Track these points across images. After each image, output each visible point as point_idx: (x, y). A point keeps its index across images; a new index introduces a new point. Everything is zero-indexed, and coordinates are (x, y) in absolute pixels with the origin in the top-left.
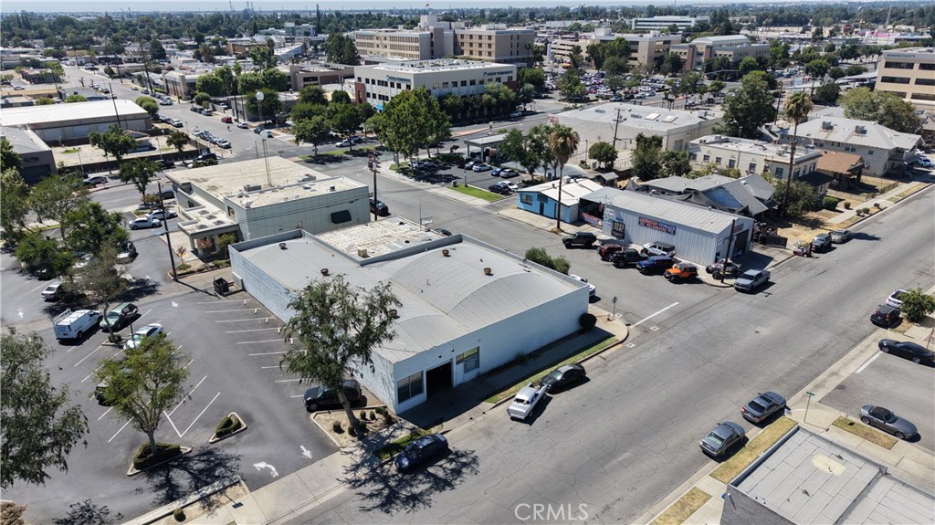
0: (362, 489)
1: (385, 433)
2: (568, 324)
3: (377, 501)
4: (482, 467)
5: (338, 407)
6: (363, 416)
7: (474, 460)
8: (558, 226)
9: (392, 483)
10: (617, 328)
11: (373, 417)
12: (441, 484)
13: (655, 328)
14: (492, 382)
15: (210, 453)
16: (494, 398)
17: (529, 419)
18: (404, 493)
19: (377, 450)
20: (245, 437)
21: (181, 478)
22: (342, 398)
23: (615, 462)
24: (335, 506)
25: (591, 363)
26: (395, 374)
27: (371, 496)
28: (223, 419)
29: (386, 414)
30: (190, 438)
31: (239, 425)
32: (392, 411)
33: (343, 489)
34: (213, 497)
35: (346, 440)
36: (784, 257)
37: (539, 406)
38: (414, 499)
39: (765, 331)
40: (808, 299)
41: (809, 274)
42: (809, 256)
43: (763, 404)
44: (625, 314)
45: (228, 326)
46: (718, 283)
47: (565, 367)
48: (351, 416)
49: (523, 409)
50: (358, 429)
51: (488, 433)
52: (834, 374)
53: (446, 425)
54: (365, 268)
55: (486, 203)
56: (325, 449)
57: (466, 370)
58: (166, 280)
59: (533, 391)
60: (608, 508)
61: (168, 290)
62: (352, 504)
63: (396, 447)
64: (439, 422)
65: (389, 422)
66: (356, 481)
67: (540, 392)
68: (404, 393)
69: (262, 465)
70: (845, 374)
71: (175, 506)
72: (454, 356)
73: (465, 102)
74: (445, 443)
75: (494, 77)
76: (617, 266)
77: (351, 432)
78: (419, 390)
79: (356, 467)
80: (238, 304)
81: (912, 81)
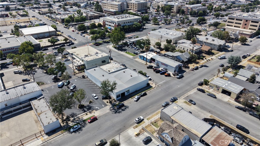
0: (112, 111)
1: (115, 103)
2: (145, 85)
3: (114, 112)
4: (129, 108)
5: (108, 99)
6: (111, 100)
7: (128, 107)
8: (146, 63)
9: (116, 110)
10: (153, 85)
11: (113, 100)
12: (123, 110)
13: (160, 86)
14: (131, 95)
15: (89, 106)
16: (131, 98)
17: (137, 101)
18: (118, 111)
19: (114, 105)
20: (93, 103)
21: (86, 109)
22: (108, 98)
23: (149, 107)
24: (108, 113)
25: (148, 92)
26: (116, 94)
27: (113, 112)
28: (89, 101)
29: (115, 100)
30: (85, 103)
31: (92, 102)
32: (116, 99)
33: (109, 111)
34: (91, 112)
35: (109, 104)
36: (188, 71)
37: (138, 99)
38: (119, 112)
39: (179, 86)
40: (189, 80)
41: (191, 75)
42: (193, 71)
43: (173, 99)
44: (155, 83)
45: (86, 85)
46: (174, 76)
47: (143, 93)
48: (109, 100)
49: (136, 99)
50: (111, 102)
51: (130, 103)
52: (187, 94)
53: (124, 102)
54: (110, 74)
55: (133, 57)
56: (106, 105)
57: (127, 93)
58: (73, 75)
59: (138, 96)
60: (146, 113)
61: (74, 77)
62: (110, 113)
63: (116, 105)
64: (123, 101)
65: (115, 101)
66: (111, 110)
67: (139, 97)
68: (117, 97)
69: (97, 107)
70: (189, 94)
71: (86, 113)
72: (125, 91)
73: (129, 27)
74: (124, 104)
75: (136, 20)
76: (156, 73)
77: (110, 103)
78: (120, 96)
79: (111, 108)
80: (87, 80)
81: (234, 23)
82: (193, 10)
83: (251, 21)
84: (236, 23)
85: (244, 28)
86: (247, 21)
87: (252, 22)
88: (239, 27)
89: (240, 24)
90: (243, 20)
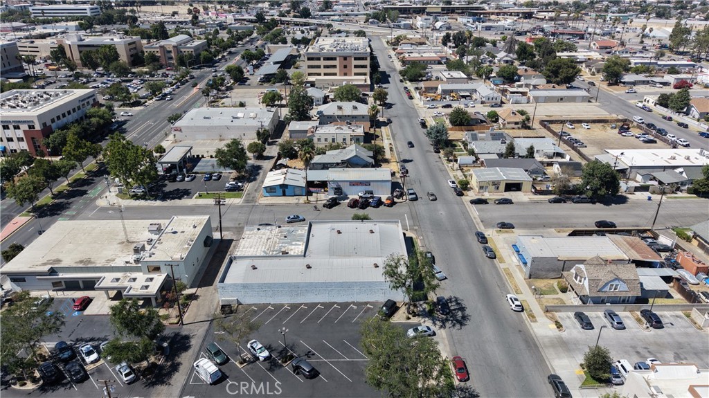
8: (308, 200)
13: (416, 228)
42: (406, 176)
46: (401, 200)
55: (240, 200)
70: (477, 217)
75: (85, 102)
76: (363, 209)
80: (254, 311)
81: (322, 67)
82: (183, 50)
83: (353, 59)
84: (326, 67)
85: (345, 74)
86: (345, 59)
87: (355, 59)
88: (335, 74)
89: (334, 66)
90: (338, 59)
